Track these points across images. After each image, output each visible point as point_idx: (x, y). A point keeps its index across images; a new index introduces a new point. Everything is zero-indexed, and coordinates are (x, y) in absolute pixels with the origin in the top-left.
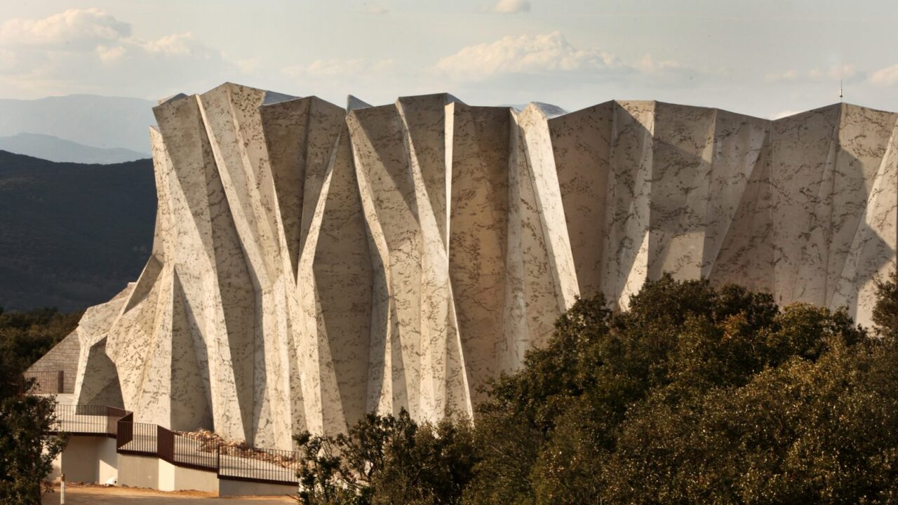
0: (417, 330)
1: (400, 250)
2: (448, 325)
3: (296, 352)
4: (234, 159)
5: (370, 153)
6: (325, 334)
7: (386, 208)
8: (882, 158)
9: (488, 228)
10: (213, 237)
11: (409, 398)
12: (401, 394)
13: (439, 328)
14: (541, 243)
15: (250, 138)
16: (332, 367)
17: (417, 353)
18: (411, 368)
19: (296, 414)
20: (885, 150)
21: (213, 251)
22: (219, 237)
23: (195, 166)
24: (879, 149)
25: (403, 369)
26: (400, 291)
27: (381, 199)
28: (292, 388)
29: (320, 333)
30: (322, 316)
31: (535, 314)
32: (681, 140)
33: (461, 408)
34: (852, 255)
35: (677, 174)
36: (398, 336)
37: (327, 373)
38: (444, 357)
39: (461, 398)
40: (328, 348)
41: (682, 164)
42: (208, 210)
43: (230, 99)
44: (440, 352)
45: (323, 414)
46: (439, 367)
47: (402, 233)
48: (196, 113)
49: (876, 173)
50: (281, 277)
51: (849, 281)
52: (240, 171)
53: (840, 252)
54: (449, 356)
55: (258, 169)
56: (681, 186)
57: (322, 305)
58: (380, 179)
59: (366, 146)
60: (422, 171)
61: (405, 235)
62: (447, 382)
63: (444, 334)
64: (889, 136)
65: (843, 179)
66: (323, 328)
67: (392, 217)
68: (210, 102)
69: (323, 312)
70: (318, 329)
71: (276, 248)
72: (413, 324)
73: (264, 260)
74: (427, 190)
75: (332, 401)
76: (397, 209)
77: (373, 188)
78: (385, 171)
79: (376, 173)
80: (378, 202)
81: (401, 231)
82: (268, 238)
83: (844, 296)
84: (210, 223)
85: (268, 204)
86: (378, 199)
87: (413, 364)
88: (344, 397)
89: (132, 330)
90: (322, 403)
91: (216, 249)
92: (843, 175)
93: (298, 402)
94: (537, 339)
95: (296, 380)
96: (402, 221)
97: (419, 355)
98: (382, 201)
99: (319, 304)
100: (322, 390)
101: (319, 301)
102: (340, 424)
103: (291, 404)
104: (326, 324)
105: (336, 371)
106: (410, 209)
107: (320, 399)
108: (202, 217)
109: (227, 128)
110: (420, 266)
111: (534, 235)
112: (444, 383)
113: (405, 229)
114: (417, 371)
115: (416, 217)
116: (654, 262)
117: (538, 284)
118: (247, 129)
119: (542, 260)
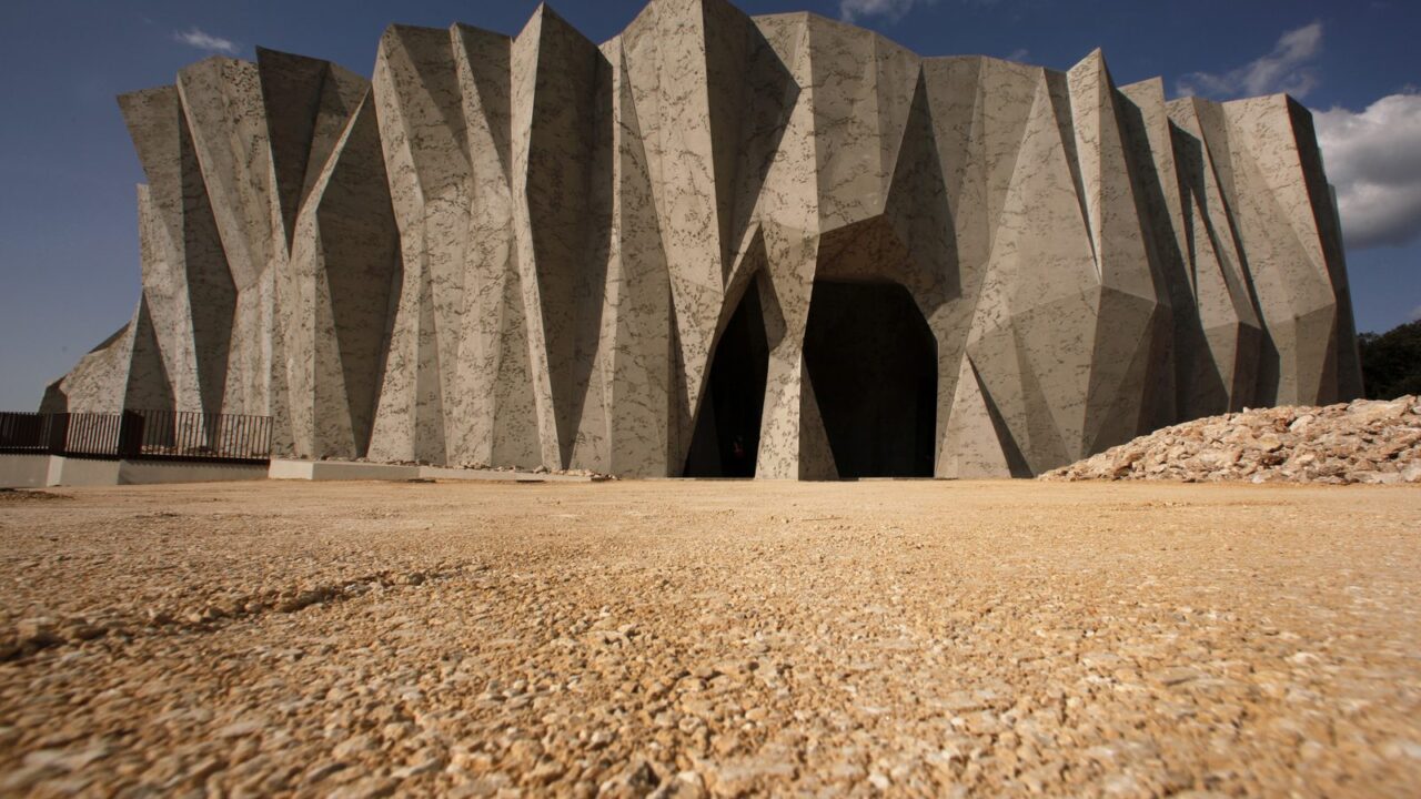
0: (458, 285)
1: (440, 199)
2: (508, 270)
3: (282, 339)
4: (219, 140)
5: (412, 78)
6: (328, 294)
7: (426, 148)
8: (1031, 105)
9: (572, 158)
10: (184, 230)
11: (441, 366)
12: (429, 361)
13: (495, 275)
14: (643, 172)
15: (243, 114)
16: (334, 333)
17: (456, 312)
18: (446, 330)
19: (277, 406)
20: (1033, 98)
21: (183, 244)
22: (193, 231)
23: (169, 156)
24: (1027, 96)
25: (435, 333)
26: (437, 245)
27: (420, 136)
28: (274, 378)
29: (319, 293)
30: (324, 272)
31: (631, 251)
32: (840, 53)
33: (522, 366)
34: (1014, 190)
35: (839, 84)
36: (431, 296)
37: (325, 341)
38: (500, 306)
39: (522, 354)
40: (329, 311)
41: (843, 76)
42: (181, 202)
43: (219, 73)
44: (494, 302)
45: (316, 392)
46: (492, 320)
47: (445, 178)
48: (176, 102)
49: (1027, 119)
50: (271, 263)
51: (1016, 214)
52: (226, 152)
53: (998, 188)
54: (507, 305)
55: (250, 146)
56: (845, 96)
57: (326, 259)
58: (422, 111)
59: (406, 69)
60: (482, 101)
61: (450, 180)
62: (504, 336)
63: (502, 281)
64: (1035, 87)
65: (993, 122)
66: (325, 287)
67: (434, 159)
68: (193, 78)
69: (326, 267)
70: (317, 288)
71: (266, 231)
72: (453, 279)
73: (249, 250)
74: (488, 121)
75: (330, 374)
76: (442, 149)
77: (411, 123)
78: (432, 102)
79: (419, 104)
80: (417, 141)
81: (445, 175)
82: (257, 222)
83: (1014, 228)
84: (182, 215)
85: (260, 183)
86: (417, 137)
87: (450, 326)
88: (347, 371)
89: (93, 365)
90: (316, 378)
91: (187, 242)
92: (992, 118)
93: (281, 393)
94: (634, 279)
95: (279, 369)
96: (447, 163)
97: (459, 314)
98: (422, 140)
99: (322, 258)
100: (316, 362)
101: (321, 254)
102: (338, 403)
103: (271, 396)
104: (329, 281)
105: (339, 339)
106: (460, 147)
107: (313, 374)
108: (172, 209)
109: (213, 105)
110: (469, 212)
111: (635, 163)
112: (499, 337)
113: (451, 173)
114: (455, 332)
115: (468, 157)
116: (823, 168)
117: (637, 218)
118: (240, 104)
119: (644, 192)
